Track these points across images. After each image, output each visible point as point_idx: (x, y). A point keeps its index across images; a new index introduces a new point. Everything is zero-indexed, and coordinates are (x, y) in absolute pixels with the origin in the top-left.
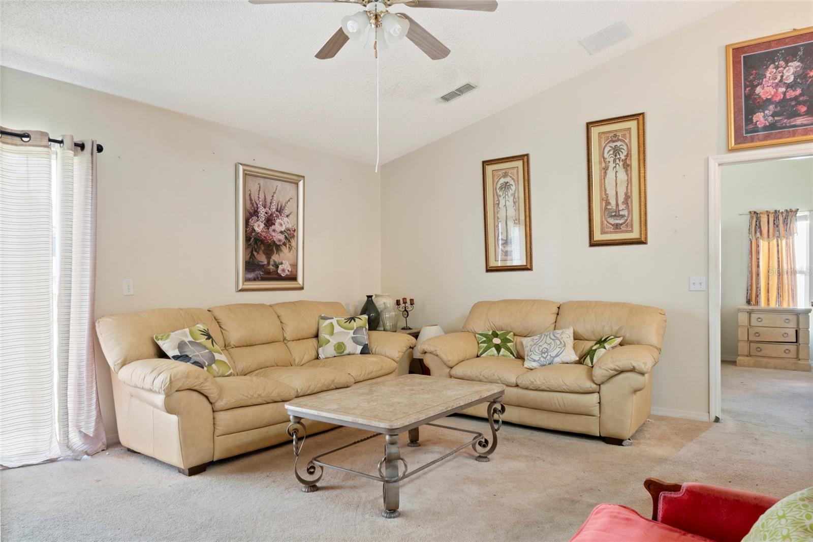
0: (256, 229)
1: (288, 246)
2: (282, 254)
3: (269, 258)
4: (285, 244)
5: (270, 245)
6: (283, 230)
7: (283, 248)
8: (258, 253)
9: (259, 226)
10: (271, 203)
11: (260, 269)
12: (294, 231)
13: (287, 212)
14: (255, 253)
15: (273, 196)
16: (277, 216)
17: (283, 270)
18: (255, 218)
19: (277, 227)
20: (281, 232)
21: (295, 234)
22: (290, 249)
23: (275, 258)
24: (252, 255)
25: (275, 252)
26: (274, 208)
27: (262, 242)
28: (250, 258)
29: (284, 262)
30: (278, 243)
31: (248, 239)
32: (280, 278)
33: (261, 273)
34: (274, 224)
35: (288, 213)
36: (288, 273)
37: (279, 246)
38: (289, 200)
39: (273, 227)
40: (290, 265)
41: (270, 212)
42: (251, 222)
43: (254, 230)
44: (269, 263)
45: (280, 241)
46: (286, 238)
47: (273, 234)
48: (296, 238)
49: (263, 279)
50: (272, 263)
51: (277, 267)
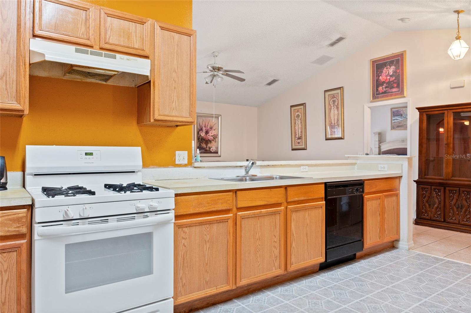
0: (202, 135)
1: (214, 141)
2: (212, 144)
3: (207, 145)
4: (213, 140)
5: (207, 141)
6: (212, 135)
7: (212, 142)
8: (202, 144)
9: (203, 134)
10: (208, 126)
11: (203, 149)
12: (217, 135)
13: (214, 128)
14: (201, 144)
15: (208, 123)
16: (210, 130)
17: (213, 150)
18: (201, 131)
19: (210, 134)
20: (212, 136)
21: (217, 136)
22: (215, 142)
23: (209, 145)
24: (200, 144)
25: (209, 143)
26: (209, 128)
27: (204, 140)
28: (199, 145)
29: (213, 147)
30: (210, 140)
31: (198, 139)
32: (211, 153)
33: (204, 151)
34: (209, 133)
35: (214, 129)
36: (214, 151)
37: (211, 141)
38: (215, 124)
39: (208, 134)
40: (216, 148)
41: (207, 129)
42: (200, 133)
43: (201, 135)
44: (207, 147)
45: (211, 139)
46: (214, 138)
47: (208, 137)
48: (218, 138)
49: (204, 153)
50: (208, 147)
51: (210, 149)
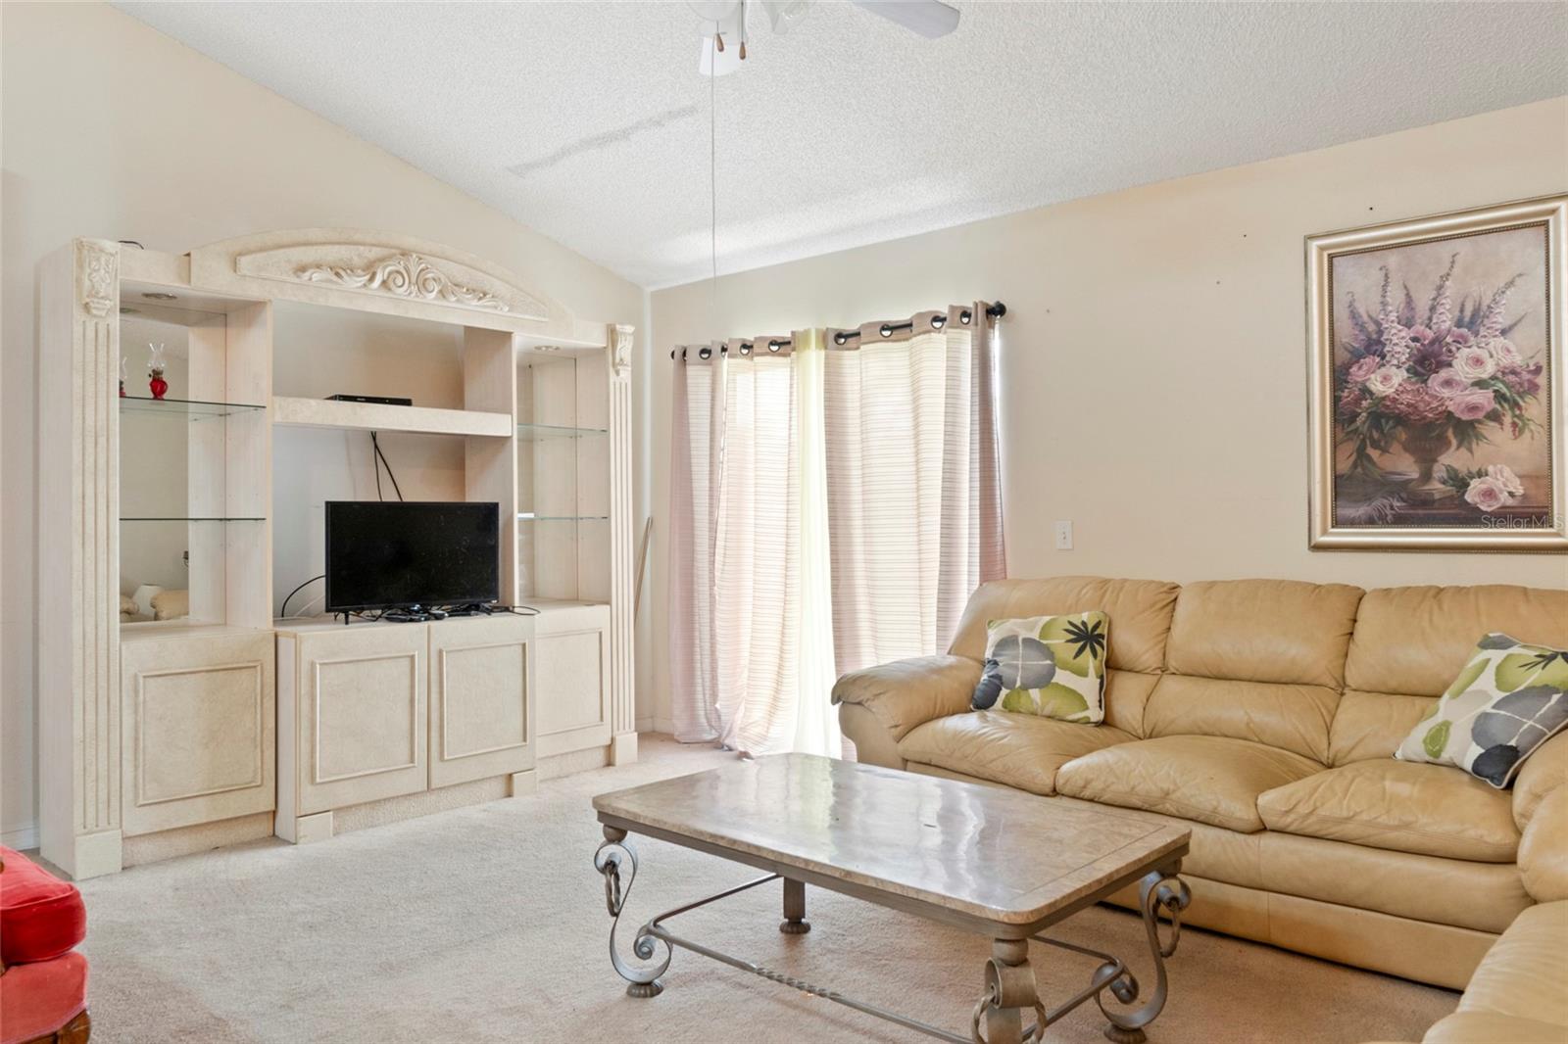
0: (1377, 386)
1: (1508, 419)
2: (1481, 450)
3: (1427, 460)
4: (1494, 417)
5: (1429, 426)
6: (1485, 376)
7: (1490, 429)
8: (1384, 451)
9: (1386, 379)
10: (1433, 309)
11: (1392, 494)
12: (1538, 370)
13: (1501, 319)
14: (1374, 454)
15: (1440, 288)
16: (1461, 341)
17: (1490, 494)
18: (1370, 361)
19: (1461, 368)
20: (1480, 384)
21: (1541, 380)
22: (1518, 429)
23: (1453, 458)
24: (1361, 453)
25: (1454, 442)
26: (1445, 321)
27: (1401, 420)
28: (1355, 465)
29: (1491, 469)
30: (1465, 417)
31: (1342, 417)
32: (1472, 517)
33: (1396, 504)
34: (1450, 365)
35: (1507, 323)
36: (1510, 502)
37: (1471, 424)
38: (1511, 284)
39: (1444, 374)
40: (1520, 477)
41: (1430, 334)
42: (1357, 373)
43: (1365, 392)
44: (1427, 476)
45: (1473, 408)
46: (1499, 397)
47: (1446, 393)
48: (1542, 395)
49: (1400, 521)
50: (1439, 471)
51: (1462, 484)
